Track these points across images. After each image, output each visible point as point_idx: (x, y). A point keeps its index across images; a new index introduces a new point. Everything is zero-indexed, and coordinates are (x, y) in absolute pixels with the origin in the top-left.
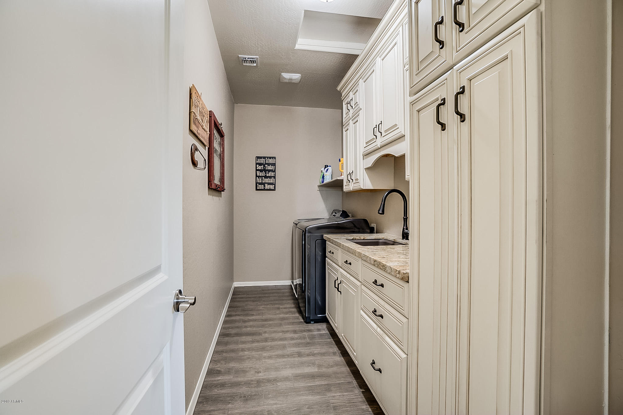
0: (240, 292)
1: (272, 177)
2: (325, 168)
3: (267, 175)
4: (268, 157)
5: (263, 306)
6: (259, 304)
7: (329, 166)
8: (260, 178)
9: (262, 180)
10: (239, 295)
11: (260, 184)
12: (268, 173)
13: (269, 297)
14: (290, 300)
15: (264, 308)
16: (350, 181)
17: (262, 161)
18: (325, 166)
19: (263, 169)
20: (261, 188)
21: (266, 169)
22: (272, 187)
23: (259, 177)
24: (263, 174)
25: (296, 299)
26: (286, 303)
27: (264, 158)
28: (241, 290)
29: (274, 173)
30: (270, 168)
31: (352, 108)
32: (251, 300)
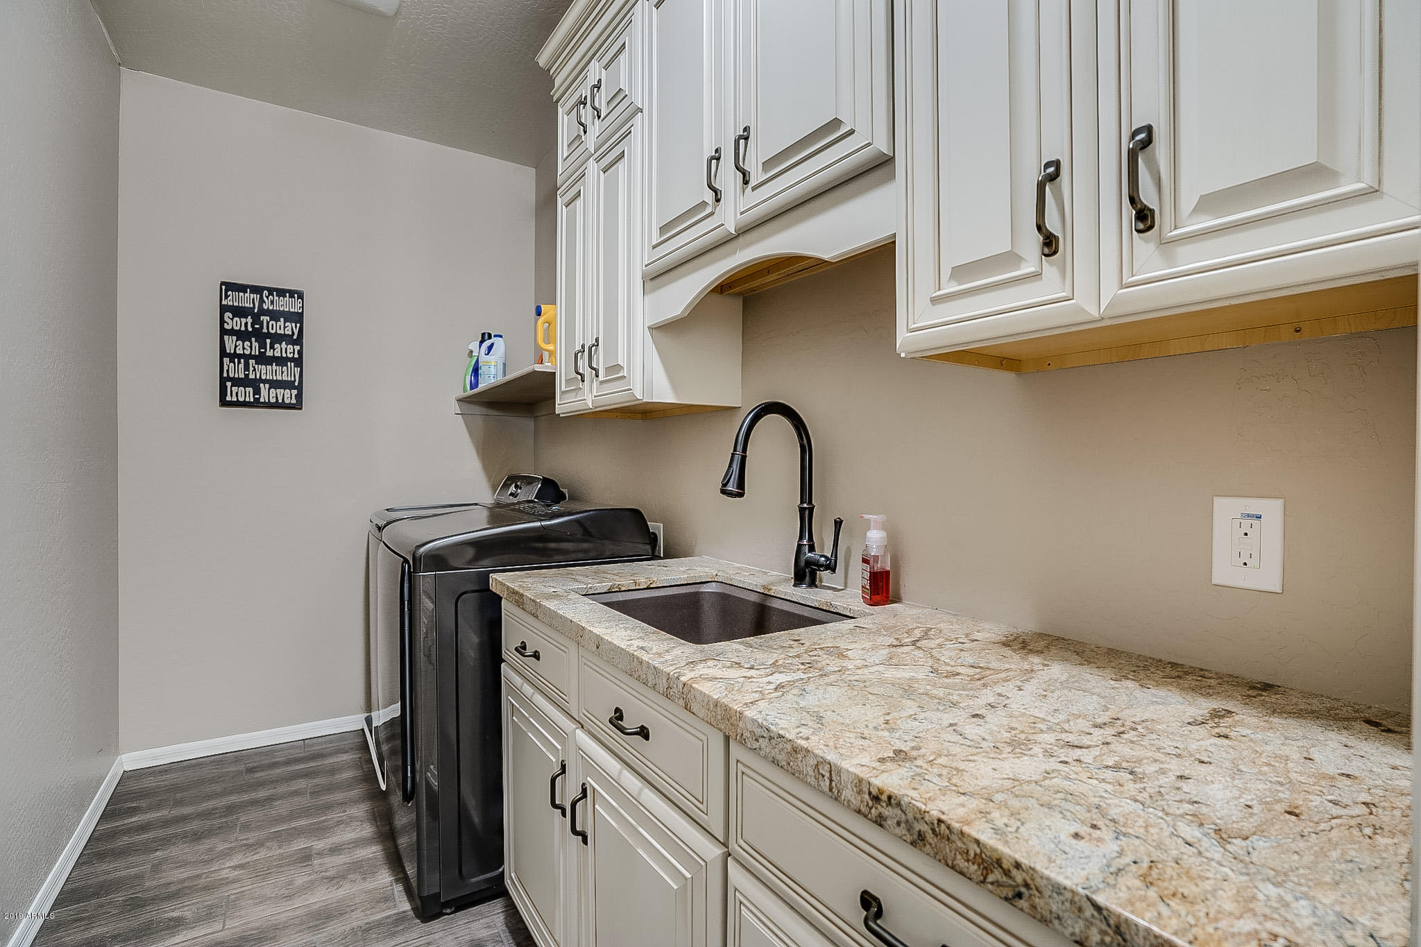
0: (142, 794)
1: (288, 359)
2: (482, 342)
3: (269, 353)
4: (271, 291)
5: (237, 859)
6: (221, 847)
7: (495, 336)
8: (239, 362)
9: (247, 368)
10: (134, 811)
11: (237, 382)
12: (272, 347)
13: (270, 799)
14: (355, 802)
15: (241, 866)
16: (582, 376)
17: (247, 300)
18: (483, 335)
19: (250, 329)
20: (241, 399)
21: (265, 330)
22: (288, 396)
23: (233, 357)
24: (251, 347)
25: (378, 797)
26: (340, 823)
27: (257, 290)
28: (149, 783)
29: (297, 348)
30: (280, 327)
31: (599, 117)
32: (185, 836)
